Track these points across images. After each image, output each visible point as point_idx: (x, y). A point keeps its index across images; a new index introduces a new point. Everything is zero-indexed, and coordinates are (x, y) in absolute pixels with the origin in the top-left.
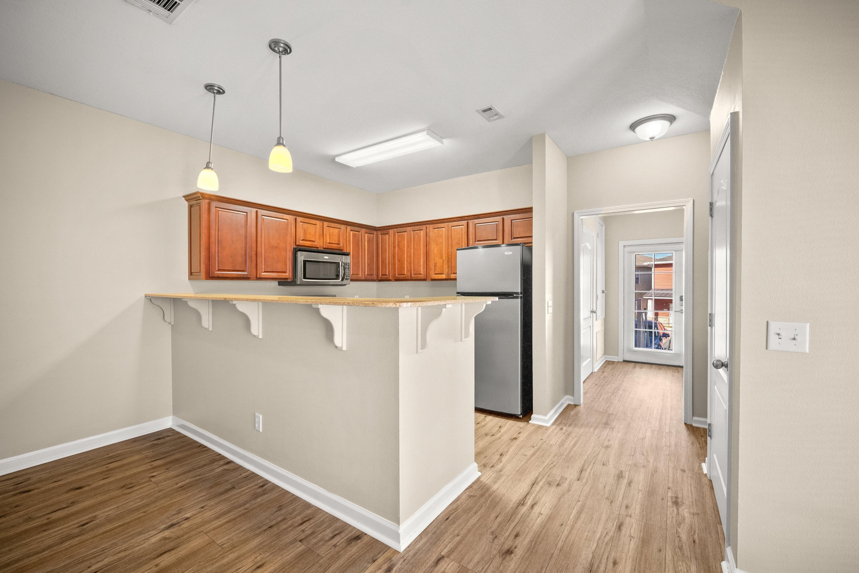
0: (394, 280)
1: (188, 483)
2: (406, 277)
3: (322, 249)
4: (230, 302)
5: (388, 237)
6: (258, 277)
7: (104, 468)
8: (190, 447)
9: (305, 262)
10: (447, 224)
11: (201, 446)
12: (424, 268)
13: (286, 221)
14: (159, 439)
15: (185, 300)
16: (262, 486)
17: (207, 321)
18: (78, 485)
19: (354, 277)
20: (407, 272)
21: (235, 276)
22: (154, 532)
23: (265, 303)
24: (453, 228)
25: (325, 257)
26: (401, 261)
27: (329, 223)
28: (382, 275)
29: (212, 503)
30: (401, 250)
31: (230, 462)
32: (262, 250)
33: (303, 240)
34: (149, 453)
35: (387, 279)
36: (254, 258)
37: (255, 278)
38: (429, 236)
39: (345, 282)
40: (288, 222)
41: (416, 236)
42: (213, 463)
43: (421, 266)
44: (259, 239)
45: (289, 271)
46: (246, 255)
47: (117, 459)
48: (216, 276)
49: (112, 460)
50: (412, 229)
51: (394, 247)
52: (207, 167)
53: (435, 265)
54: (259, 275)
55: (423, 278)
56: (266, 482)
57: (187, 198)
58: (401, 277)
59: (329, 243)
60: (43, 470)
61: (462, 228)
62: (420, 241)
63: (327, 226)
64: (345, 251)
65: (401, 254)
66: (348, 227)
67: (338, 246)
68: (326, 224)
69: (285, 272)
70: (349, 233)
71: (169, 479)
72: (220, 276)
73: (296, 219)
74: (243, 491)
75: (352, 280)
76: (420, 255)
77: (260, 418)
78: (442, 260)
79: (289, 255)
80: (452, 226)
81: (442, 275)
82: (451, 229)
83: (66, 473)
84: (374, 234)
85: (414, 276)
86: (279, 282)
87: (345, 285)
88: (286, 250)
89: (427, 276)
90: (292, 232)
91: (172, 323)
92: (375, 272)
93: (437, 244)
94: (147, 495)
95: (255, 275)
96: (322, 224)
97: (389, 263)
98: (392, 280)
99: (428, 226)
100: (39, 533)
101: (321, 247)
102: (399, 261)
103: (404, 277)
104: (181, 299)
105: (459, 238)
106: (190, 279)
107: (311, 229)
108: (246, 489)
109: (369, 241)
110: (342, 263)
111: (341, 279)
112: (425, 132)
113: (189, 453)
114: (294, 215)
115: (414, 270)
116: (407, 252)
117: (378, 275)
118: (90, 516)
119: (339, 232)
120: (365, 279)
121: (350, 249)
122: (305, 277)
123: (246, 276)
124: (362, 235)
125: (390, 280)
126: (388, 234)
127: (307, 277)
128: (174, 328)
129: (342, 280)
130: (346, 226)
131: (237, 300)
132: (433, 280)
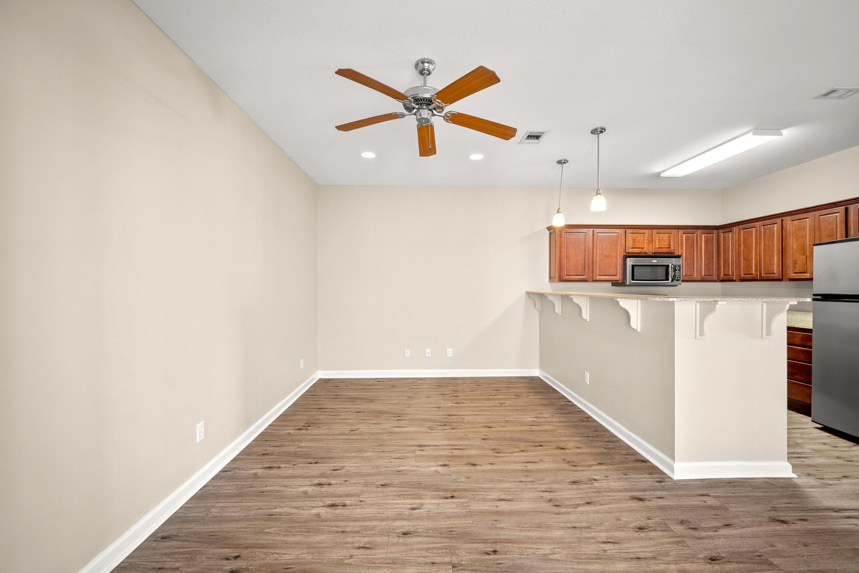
0: (739, 280)
1: (545, 404)
2: (754, 277)
3: (651, 254)
4: (569, 296)
5: (731, 235)
6: (594, 280)
7: (507, 386)
8: (548, 388)
9: (633, 266)
10: (813, 213)
11: (554, 389)
12: (778, 266)
13: (617, 234)
14: (532, 380)
15: (546, 295)
16: (587, 418)
17: (558, 309)
18: (497, 389)
19: (687, 278)
20: (755, 271)
21: (578, 279)
22: (529, 417)
23: (592, 298)
24: (821, 217)
25: (653, 261)
26: (748, 260)
27: (659, 230)
28: (724, 275)
29: (558, 415)
30: (748, 247)
31: (570, 401)
32: (597, 259)
33: (632, 248)
34: (527, 385)
35: (730, 279)
36: (591, 265)
37: (592, 281)
38: (786, 229)
39: (675, 282)
40: (618, 235)
41: (768, 232)
42: (560, 399)
43: (774, 264)
44: (595, 251)
45: (620, 274)
46: (585, 264)
47: (513, 383)
48: (565, 279)
49: (510, 383)
50: (762, 223)
51: (739, 245)
52: (558, 212)
53: (795, 262)
54: (595, 278)
55: (778, 278)
56: (590, 417)
57: (549, 228)
58: (748, 277)
59: (659, 248)
60: (484, 379)
61: (836, 216)
62: (773, 236)
63: (656, 233)
64: (676, 253)
65: (748, 252)
66: (680, 231)
67: (668, 249)
68: (655, 231)
69: (616, 275)
70: (682, 237)
71: (537, 399)
72: (568, 279)
73: (626, 231)
74: (575, 416)
75: (683, 281)
76: (773, 252)
77: (587, 375)
78: (805, 257)
79: (620, 261)
80: (820, 216)
81: (806, 274)
82: (819, 219)
83: (492, 383)
84: (713, 234)
85: (764, 276)
86: (612, 283)
87: (677, 286)
88: (617, 257)
89: (784, 275)
90: (622, 243)
91: (540, 310)
92: (715, 272)
93: (797, 238)
94: (526, 402)
95: (592, 279)
96: (651, 232)
97: (732, 262)
98: (737, 281)
99: (784, 218)
100: (486, 401)
101: (650, 252)
102: (745, 259)
103: (751, 277)
104: (544, 294)
105: (833, 229)
106: (549, 282)
107: (640, 237)
108: (577, 416)
109: (707, 242)
110: (671, 265)
111: (670, 279)
112: (751, 134)
113: (548, 390)
114: (624, 228)
115: (765, 269)
116: (755, 249)
117: (718, 275)
118: (503, 402)
119: (669, 237)
120: (702, 279)
121: (683, 251)
122: (633, 279)
123: (585, 279)
124: (697, 236)
125: (734, 281)
126: (731, 231)
127: (635, 279)
128: (541, 313)
129: (672, 281)
130: (677, 230)
131: (573, 295)
132: (791, 280)
